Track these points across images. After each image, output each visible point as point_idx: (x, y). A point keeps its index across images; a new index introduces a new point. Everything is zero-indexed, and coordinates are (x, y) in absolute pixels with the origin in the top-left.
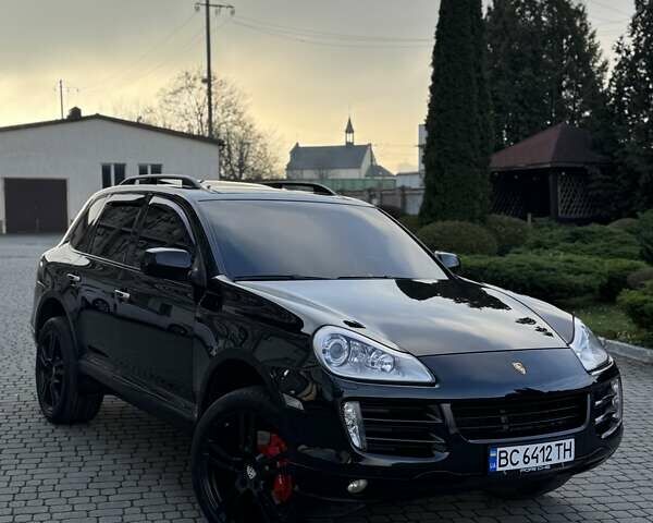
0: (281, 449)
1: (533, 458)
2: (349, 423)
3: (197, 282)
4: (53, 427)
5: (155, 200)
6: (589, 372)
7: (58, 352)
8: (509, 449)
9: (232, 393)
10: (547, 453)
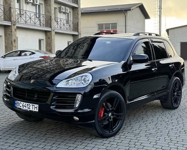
1: (25, 106)
8: (19, 102)
10: (29, 106)
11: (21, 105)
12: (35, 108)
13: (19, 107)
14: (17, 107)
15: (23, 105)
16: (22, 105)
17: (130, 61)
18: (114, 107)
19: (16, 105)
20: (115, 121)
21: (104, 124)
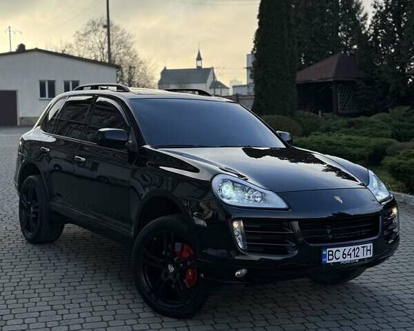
0: (190, 254)
1: (348, 255)
2: (236, 234)
3: (131, 150)
4: (32, 246)
5: (100, 99)
6: (380, 202)
7: (35, 198)
8: (334, 250)
9: (158, 219)
10: (356, 252)
11: (339, 255)
12: (367, 250)
13: (334, 260)
14: (328, 262)
15: (344, 254)
19: (324, 260)
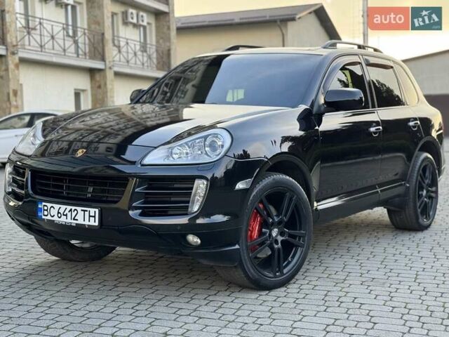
1: (64, 215)
8: (49, 205)
10: (74, 214)
11: (54, 212)
12: (90, 216)
13: (49, 217)
14: (44, 217)
15: (59, 213)
16: (56, 212)
17: (320, 106)
18: (285, 216)
19: (40, 214)
20: (288, 247)
21: (258, 256)
